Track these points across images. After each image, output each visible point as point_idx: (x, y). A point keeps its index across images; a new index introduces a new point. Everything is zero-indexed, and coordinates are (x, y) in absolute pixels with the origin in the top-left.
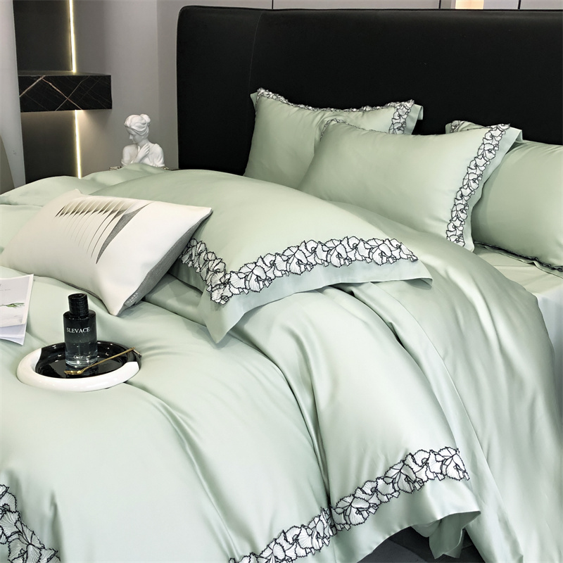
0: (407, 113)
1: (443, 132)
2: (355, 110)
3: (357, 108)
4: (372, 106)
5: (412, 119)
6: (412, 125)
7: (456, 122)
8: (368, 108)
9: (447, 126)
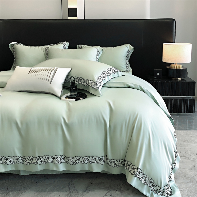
0: (66, 45)
1: (76, 48)
3: (49, 45)
5: (67, 46)
6: (67, 47)
7: (79, 45)
9: (77, 46)
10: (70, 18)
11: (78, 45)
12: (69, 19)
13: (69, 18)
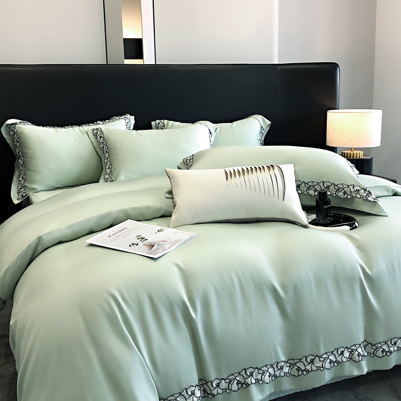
9: (153, 123)
10: (128, 62)
11: (155, 120)
12: (125, 63)
13: (125, 60)
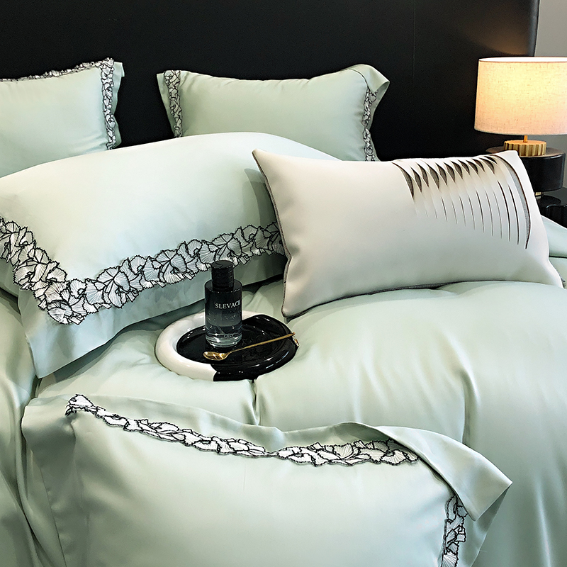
0: (111, 72)
2: (37, 77)
3: (40, 75)
4: (58, 70)
5: (117, 77)
6: (117, 84)
8: (56, 73)
11: (164, 71)
